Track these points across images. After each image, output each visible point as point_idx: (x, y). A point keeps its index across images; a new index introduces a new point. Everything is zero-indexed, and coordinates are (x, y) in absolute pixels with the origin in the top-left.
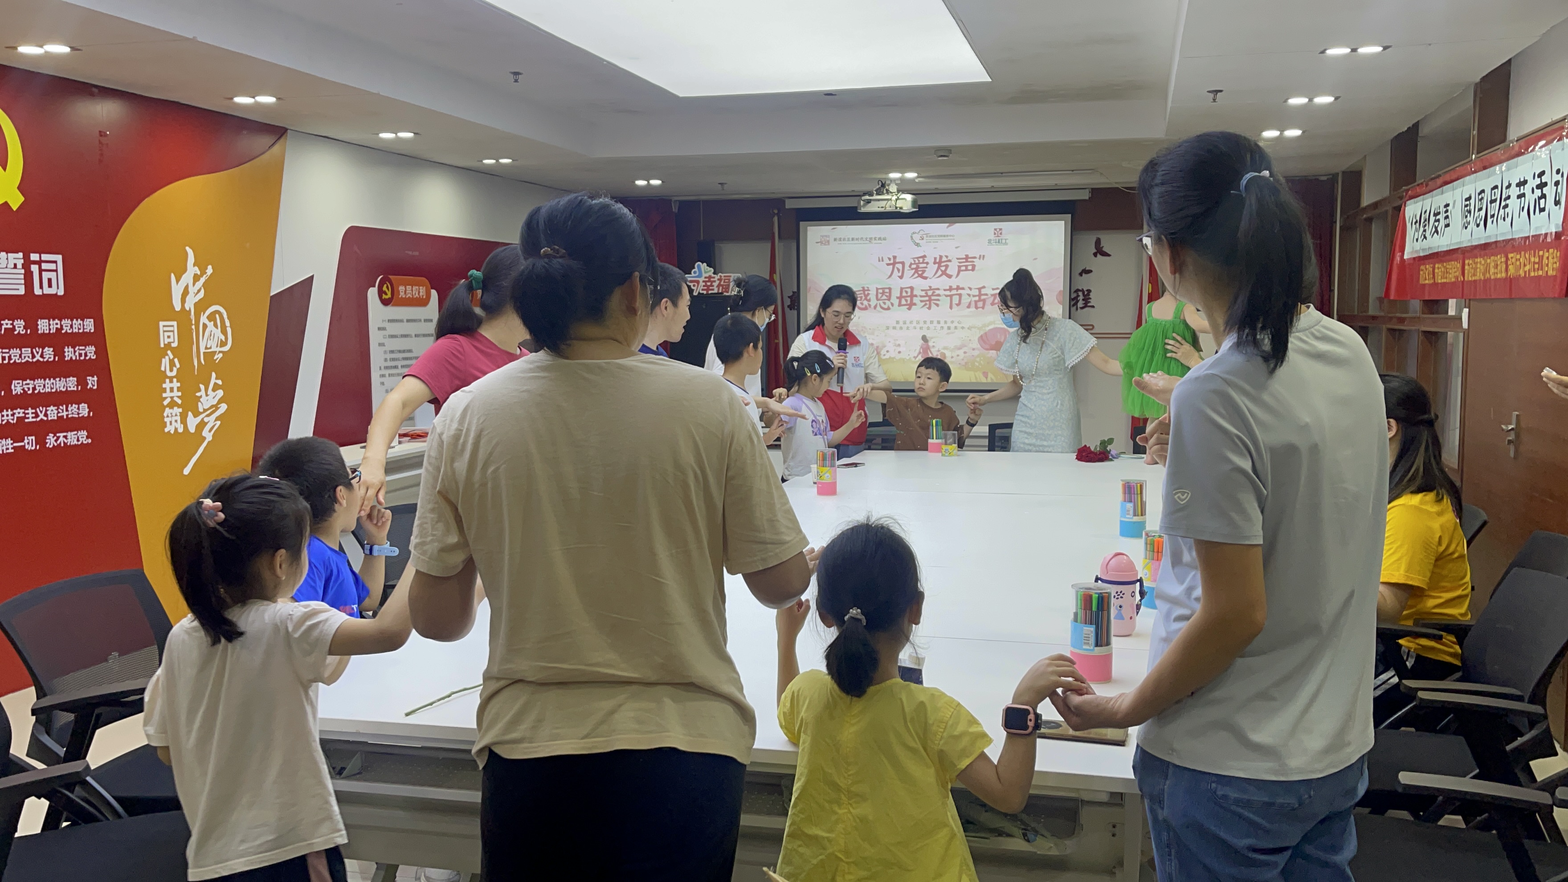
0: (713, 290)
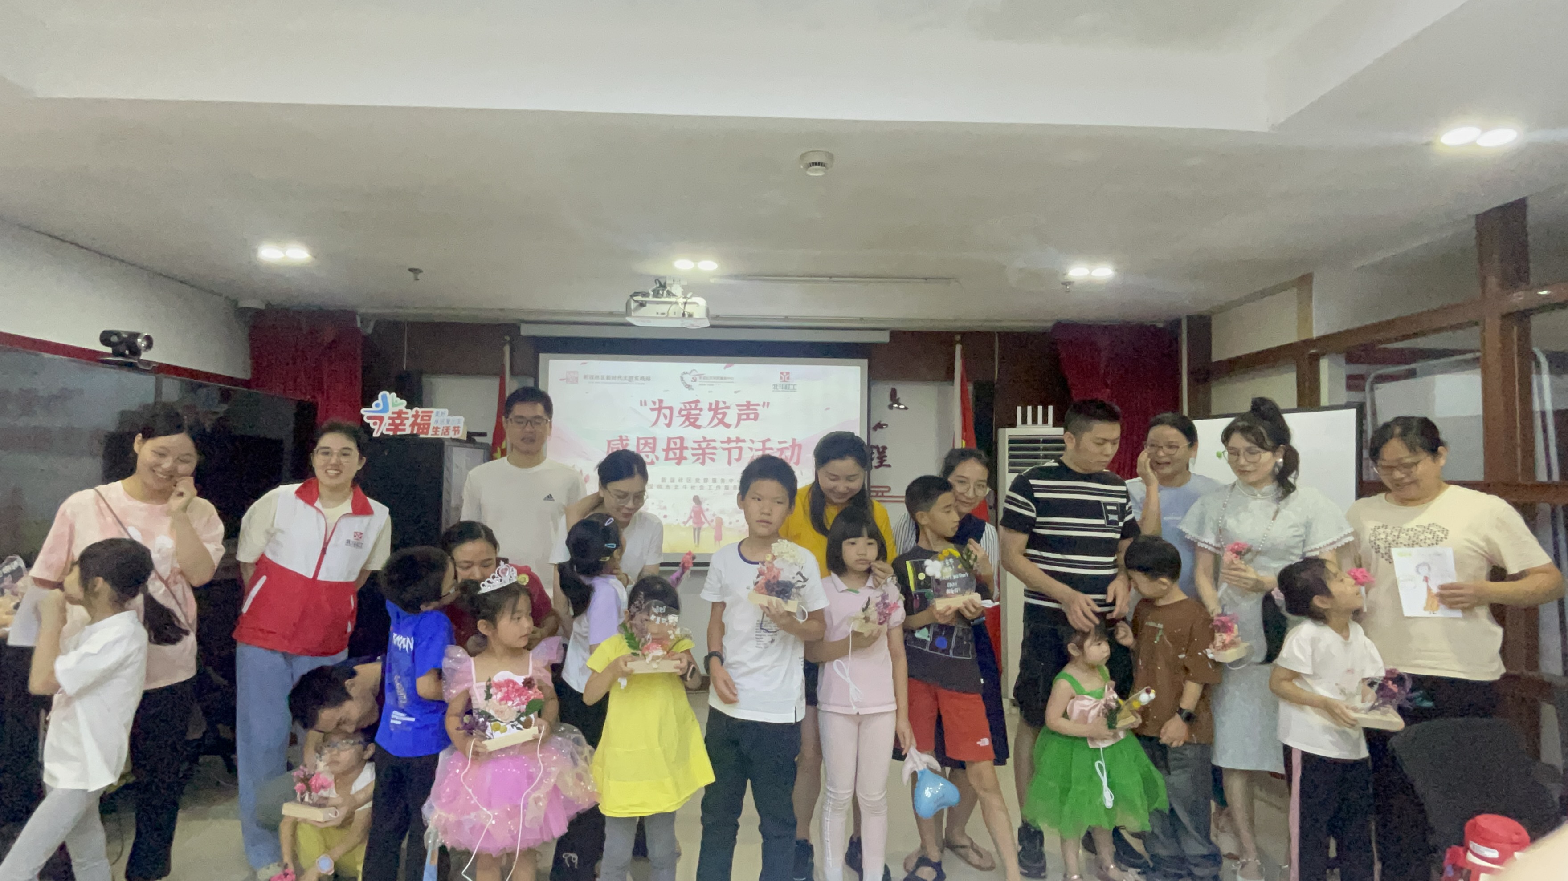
0: (404, 430)
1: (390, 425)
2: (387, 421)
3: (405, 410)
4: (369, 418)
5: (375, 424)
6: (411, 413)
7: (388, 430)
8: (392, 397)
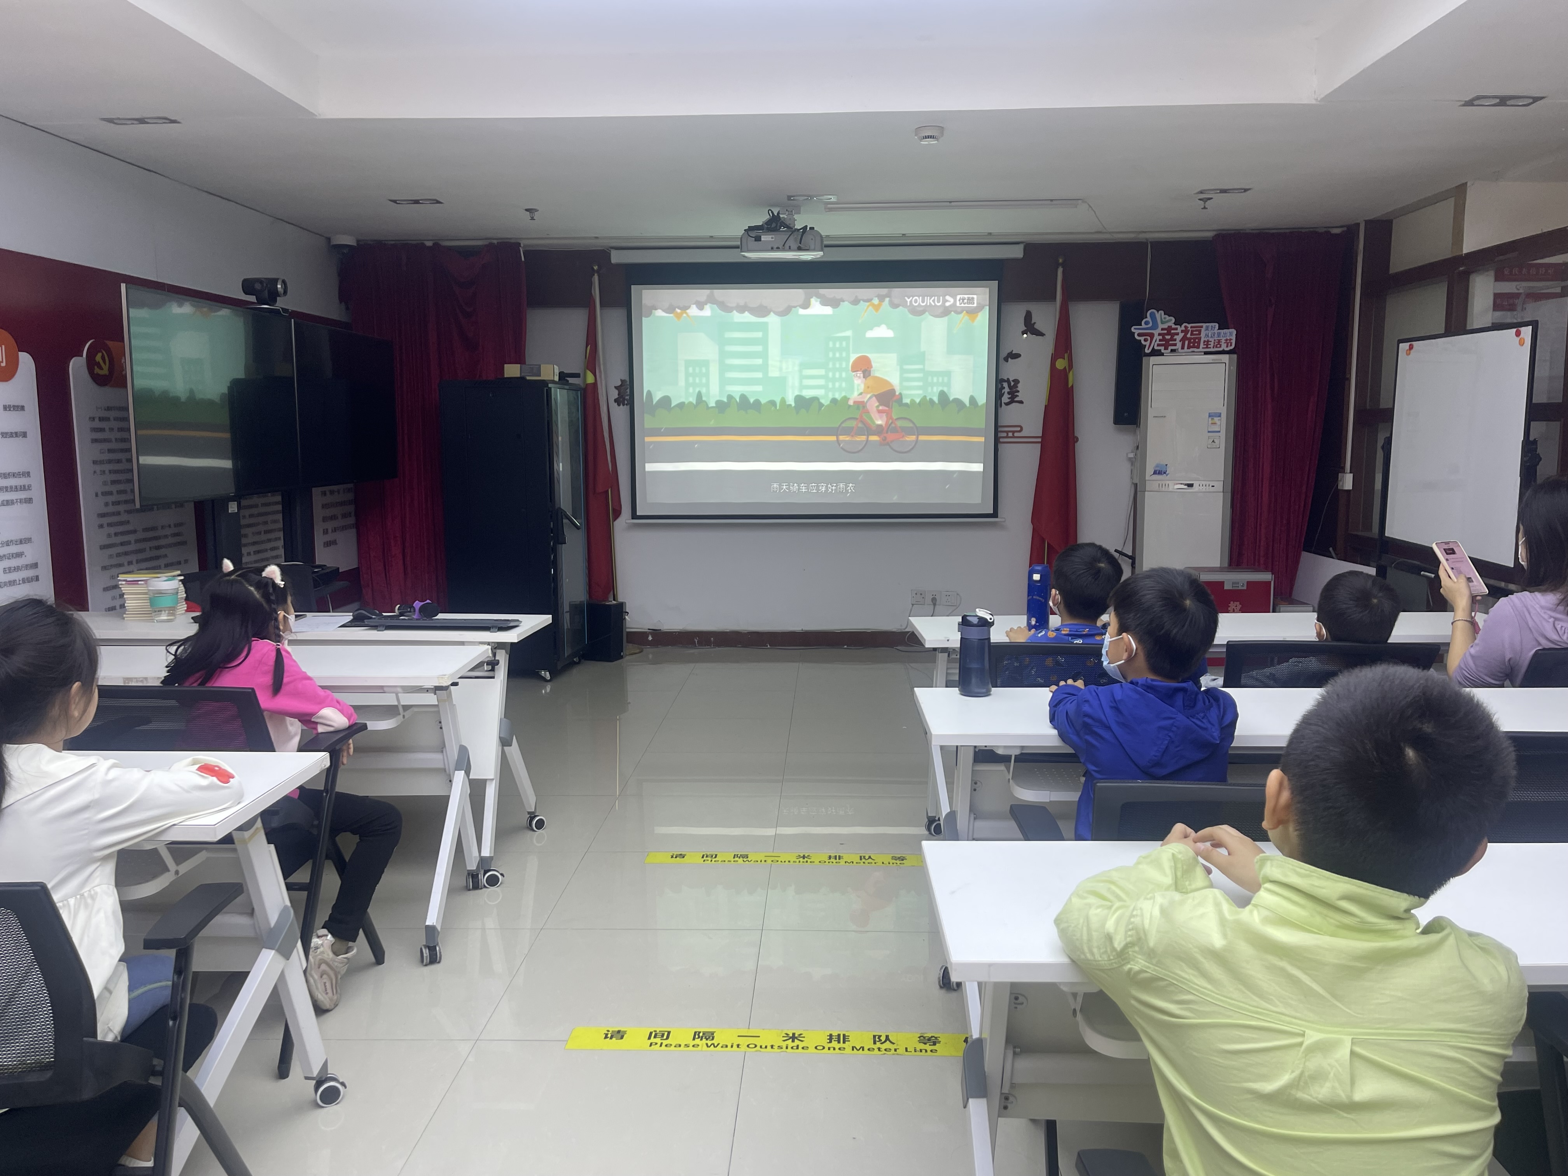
1: (1160, 340)
2: (1157, 337)
3: (1174, 326)
4: (1139, 335)
5: (1146, 340)
6: (1180, 329)
7: (1158, 345)
8: (1160, 315)
